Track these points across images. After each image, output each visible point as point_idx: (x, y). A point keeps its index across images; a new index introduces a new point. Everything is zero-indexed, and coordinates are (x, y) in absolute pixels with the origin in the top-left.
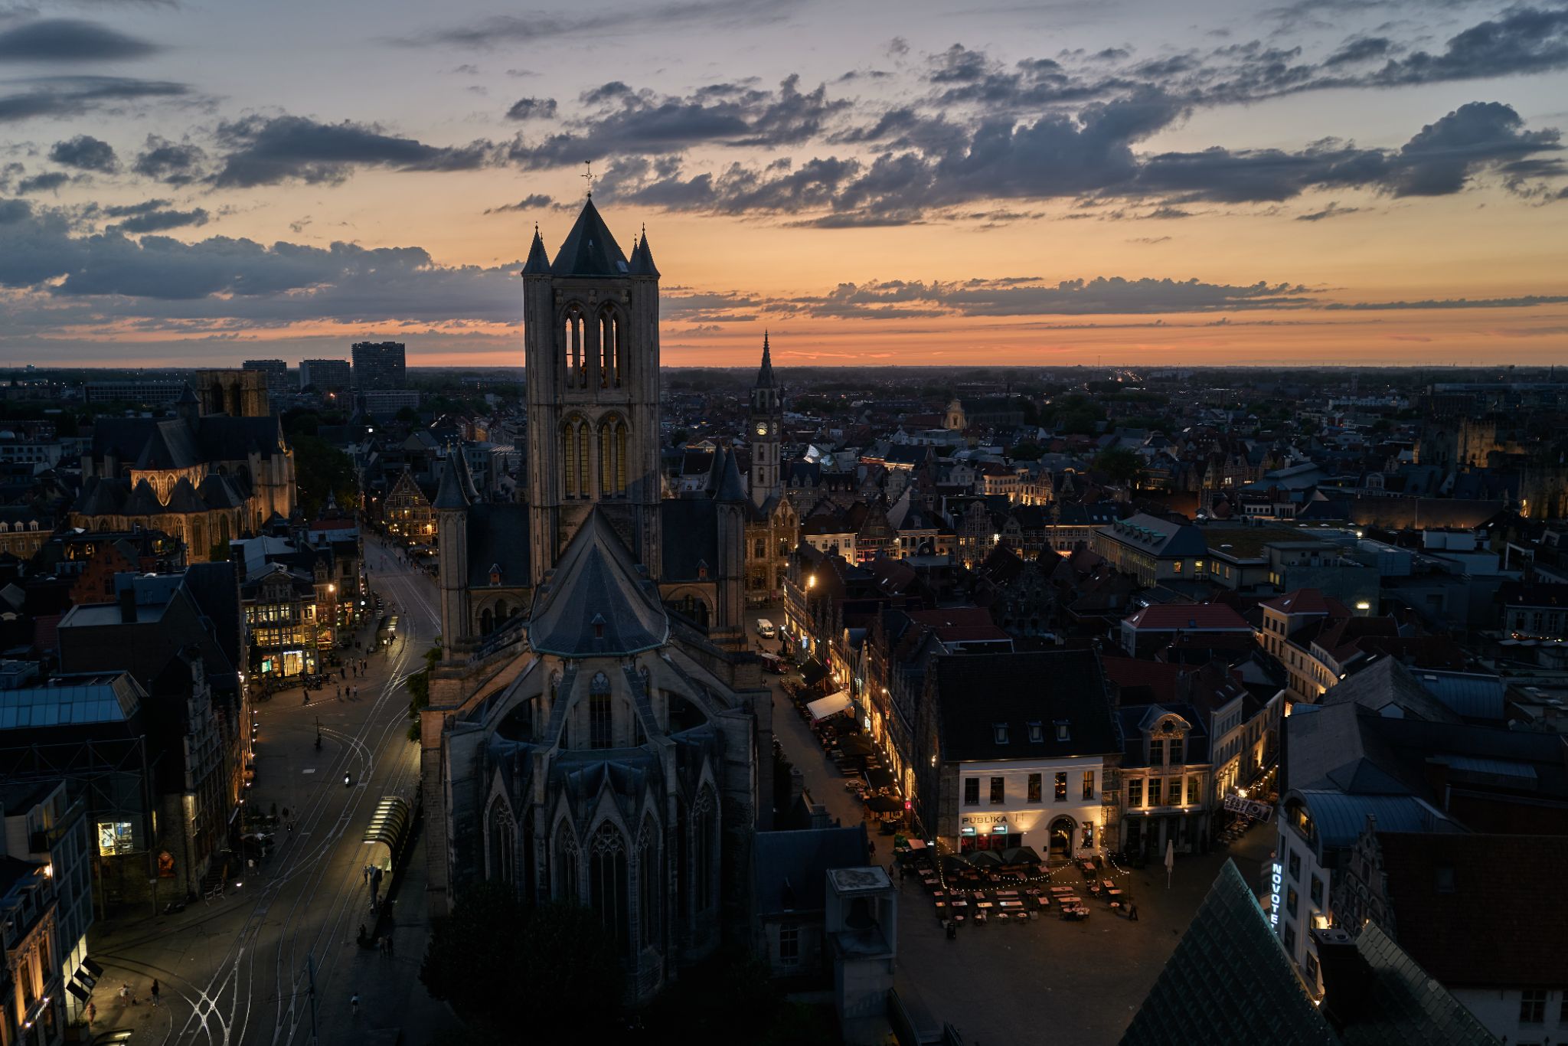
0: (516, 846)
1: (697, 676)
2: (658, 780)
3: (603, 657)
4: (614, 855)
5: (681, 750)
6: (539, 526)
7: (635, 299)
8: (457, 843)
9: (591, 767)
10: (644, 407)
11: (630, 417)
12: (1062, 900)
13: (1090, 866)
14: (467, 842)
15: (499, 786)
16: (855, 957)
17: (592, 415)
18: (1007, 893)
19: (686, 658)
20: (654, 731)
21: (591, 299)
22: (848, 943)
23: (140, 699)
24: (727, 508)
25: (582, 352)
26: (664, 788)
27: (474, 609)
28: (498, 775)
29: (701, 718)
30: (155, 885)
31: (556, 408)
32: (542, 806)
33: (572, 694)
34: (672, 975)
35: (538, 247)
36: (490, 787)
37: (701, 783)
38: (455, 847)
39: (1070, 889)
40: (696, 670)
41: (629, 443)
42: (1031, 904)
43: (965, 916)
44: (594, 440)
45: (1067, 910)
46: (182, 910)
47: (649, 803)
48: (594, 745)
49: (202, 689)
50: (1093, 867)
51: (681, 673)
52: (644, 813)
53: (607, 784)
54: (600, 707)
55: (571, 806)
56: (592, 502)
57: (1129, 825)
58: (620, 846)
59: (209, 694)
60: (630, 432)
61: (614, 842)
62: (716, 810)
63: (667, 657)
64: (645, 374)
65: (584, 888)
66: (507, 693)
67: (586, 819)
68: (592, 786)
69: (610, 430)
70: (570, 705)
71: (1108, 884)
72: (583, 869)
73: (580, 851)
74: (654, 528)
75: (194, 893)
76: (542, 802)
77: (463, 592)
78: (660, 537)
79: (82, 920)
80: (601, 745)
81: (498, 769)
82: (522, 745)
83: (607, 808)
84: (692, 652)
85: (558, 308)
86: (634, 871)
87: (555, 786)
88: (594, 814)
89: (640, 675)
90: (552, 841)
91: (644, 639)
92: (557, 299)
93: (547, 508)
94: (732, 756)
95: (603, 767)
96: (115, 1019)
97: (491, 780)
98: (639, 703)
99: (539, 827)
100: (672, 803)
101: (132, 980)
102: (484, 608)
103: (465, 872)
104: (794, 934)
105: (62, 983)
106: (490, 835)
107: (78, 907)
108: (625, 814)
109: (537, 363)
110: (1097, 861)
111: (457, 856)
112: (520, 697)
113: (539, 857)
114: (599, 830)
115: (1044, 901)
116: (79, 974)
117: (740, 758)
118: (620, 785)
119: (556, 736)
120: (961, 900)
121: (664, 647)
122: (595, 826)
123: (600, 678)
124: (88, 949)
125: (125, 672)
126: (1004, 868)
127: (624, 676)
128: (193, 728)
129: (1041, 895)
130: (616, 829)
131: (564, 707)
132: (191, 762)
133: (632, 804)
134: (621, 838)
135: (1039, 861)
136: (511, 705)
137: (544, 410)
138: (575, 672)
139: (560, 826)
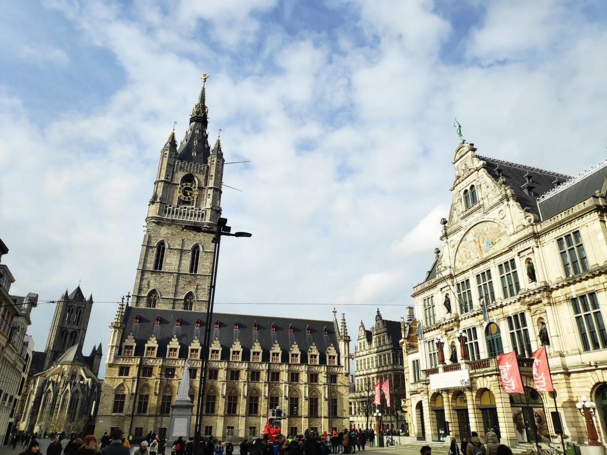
7: (86, 307)
10: (83, 330)
11: (79, 332)
17: (69, 331)
21: (76, 305)
31: (62, 328)
35: (67, 292)
41: (77, 339)
44: (69, 337)
60: (78, 336)
69: (73, 335)
90: (62, 396)
92: (68, 304)
106: (43, 400)
123: (75, 370)
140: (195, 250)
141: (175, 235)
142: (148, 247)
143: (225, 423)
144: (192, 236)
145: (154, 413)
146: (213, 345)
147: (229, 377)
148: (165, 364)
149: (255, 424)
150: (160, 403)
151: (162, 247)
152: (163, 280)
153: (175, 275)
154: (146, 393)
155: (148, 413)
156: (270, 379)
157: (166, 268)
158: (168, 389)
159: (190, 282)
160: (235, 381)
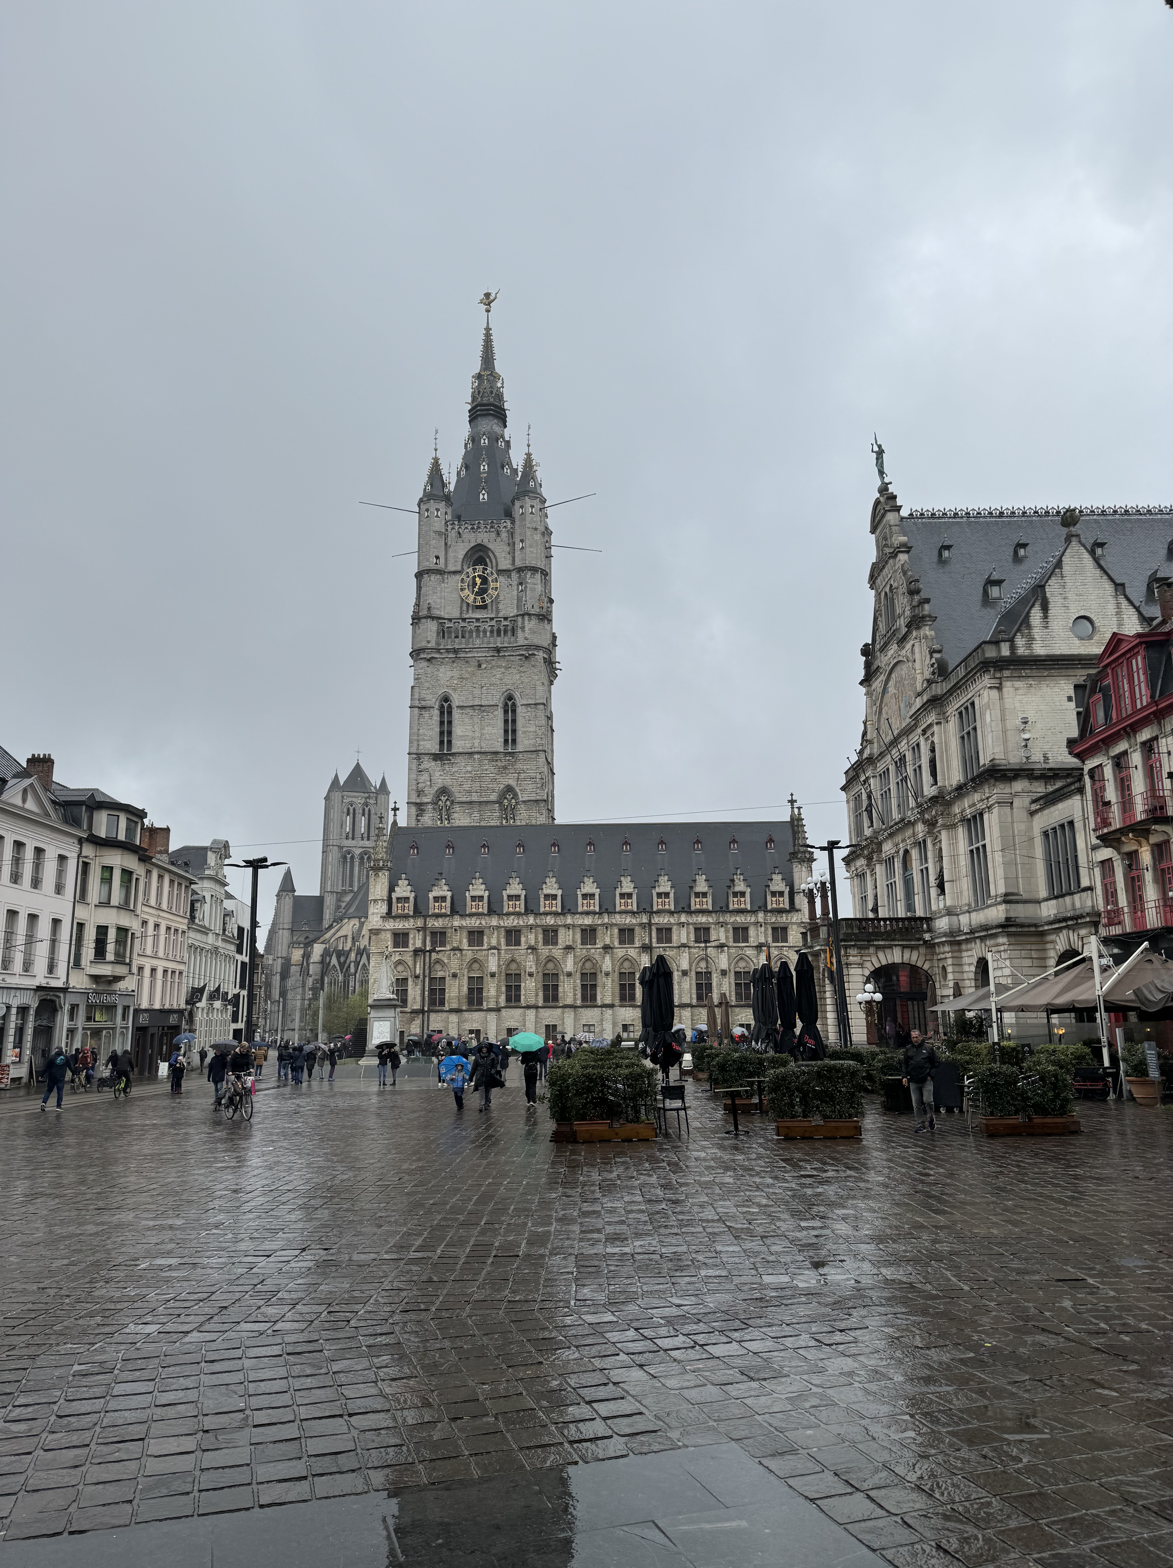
6: (329, 900)
7: (379, 802)
17: (356, 852)
21: (359, 801)
35: (336, 779)
44: (357, 864)
77: (289, 931)
85: (344, 805)
92: (344, 800)
93: (333, 892)
109: (333, 828)
137: (336, 849)
140: (510, 706)
141: (466, 679)
142: (419, 708)
143: (576, 1019)
144: (498, 676)
145: (455, 1006)
146: (544, 886)
147: (579, 941)
148: (465, 924)
149: (633, 1020)
150: (465, 990)
151: (446, 705)
152: (456, 769)
153: (476, 756)
154: (440, 974)
155: (447, 1008)
156: (654, 940)
157: (458, 745)
158: (476, 966)
159: (505, 768)
160: (589, 946)
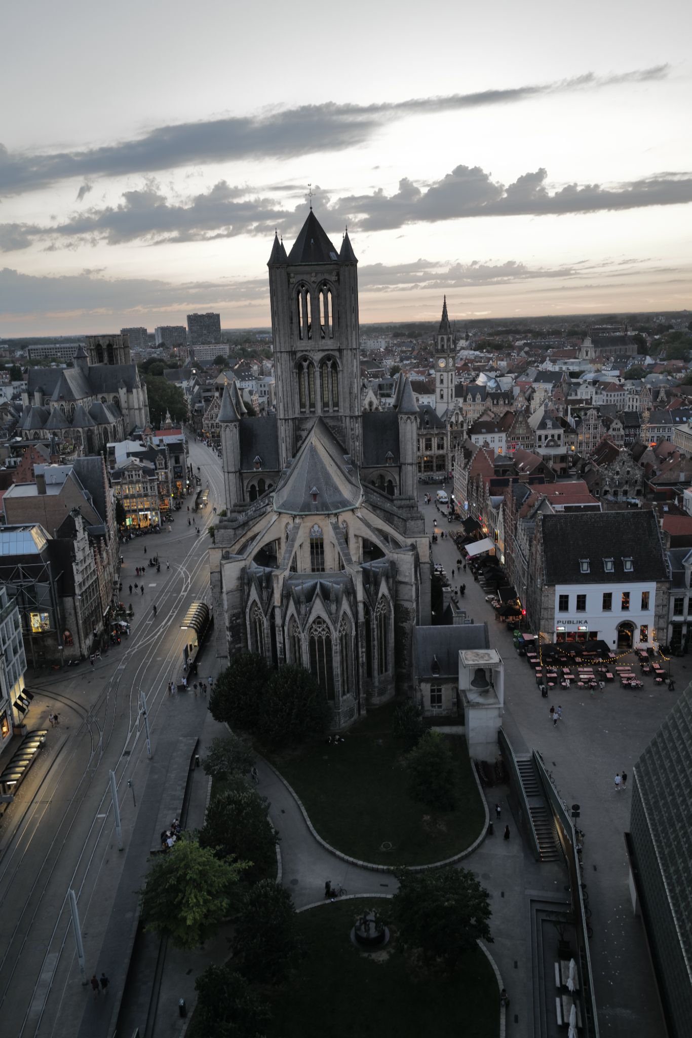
0: (265, 631)
1: (380, 527)
2: (350, 592)
3: (317, 515)
4: (324, 638)
5: (366, 573)
6: (284, 431)
7: (342, 278)
8: (231, 629)
9: (309, 584)
10: (349, 351)
11: (341, 358)
12: (622, 675)
13: (645, 654)
14: (237, 629)
15: (254, 595)
16: (476, 705)
17: (315, 358)
18: (586, 669)
19: (372, 515)
20: (349, 561)
21: (313, 279)
22: (473, 697)
23: (48, 540)
24: (405, 417)
25: (309, 315)
26: (355, 597)
27: (245, 485)
28: (253, 589)
29: (382, 555)
30: (62, 650)
31: (293, 353)
32: (279, 607)
33: (298, 537)
34: (363, 712)
36: (249, 595)
37: (380, 595)
38: (230, 631)
39: (629, 668)
40: (380, 523)
41: (340, 376)
42: (602, 677)
43: (555, 683)
44: (318, 374)
45: (625, 682)
46: (77, 664)
47: (345, 606)
48: (313, 570)
49: (82, 535)
50: (647, 655)
51: (368, 525)
52: (341, 613)
53: (317, 594)
54: (317, 547)
55: (296, 608)
56: (317, 415)
57: (674, 628)
58: (327, 633)
59: (87, 538)
60: (341, 369)
61: (323, 630)
62: (390, 611)
63: (359, 515)
64: (349, 329)
65: (306, 659)
66: (259, 537)
67: (306, 615)
68: (309, 596)
69: (327, 367)
70: (297, 545)
71: (656, 666)
72: (305, 646)
73: (302, 636)
74: (357, 431)
75: (84, 655)
76: (279, 605)
77: (238, 474)
78: (361, 437)
79: (20, 668)
80: (318, 570)
81: (253, 584)
82: (268, 569)
83: (318, 608)
84: (378, 512)
85: (291, 286)
86: (336, 648)
87: (287, 595)
88: (310, 612)
89: (341, 526)
90: (286, 629)
91: (344, 503)
92: (291, 280)
93: (288, 419)
94: (400, 578)
95: (316, 584)
96: (41, 724)
97: (249, 591)
98: (340, 544)
99: (278, 621)
100: (361, 607)
101: (51, 702)
102: (251, 484)
103: (237, 646)
104: (440, 690)
105: (10, 703)
106: (250, 624)
107: (17, 660)
108: (330, 613)
109: (279, 324)
110: (650, 651)
111: (232, 636)
112: (267, 539)
113: (279, 638)
114: (314, 622)
115: (609, 675)
116: (20, 698)
117: (407, 580)
118: (326, 594)
119: (287, 564)
120: (553, 673)
121: (357, 508)
122: (311, 619)
123: (316, 528)
124: (26, 685)
125: (37, 524)
126: (585, 653)
127: (330, 527)
128: (77, 558)
129: (608, 671)
130: (324, 622)
131: (292, 546)
132: (78, 578)
133: (333, 607)
134: (329, 628)
135: (609, 650)
136: (262, 544)
137: (285, 356)
138: (300, 524)
139: (290, 619)
